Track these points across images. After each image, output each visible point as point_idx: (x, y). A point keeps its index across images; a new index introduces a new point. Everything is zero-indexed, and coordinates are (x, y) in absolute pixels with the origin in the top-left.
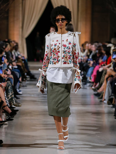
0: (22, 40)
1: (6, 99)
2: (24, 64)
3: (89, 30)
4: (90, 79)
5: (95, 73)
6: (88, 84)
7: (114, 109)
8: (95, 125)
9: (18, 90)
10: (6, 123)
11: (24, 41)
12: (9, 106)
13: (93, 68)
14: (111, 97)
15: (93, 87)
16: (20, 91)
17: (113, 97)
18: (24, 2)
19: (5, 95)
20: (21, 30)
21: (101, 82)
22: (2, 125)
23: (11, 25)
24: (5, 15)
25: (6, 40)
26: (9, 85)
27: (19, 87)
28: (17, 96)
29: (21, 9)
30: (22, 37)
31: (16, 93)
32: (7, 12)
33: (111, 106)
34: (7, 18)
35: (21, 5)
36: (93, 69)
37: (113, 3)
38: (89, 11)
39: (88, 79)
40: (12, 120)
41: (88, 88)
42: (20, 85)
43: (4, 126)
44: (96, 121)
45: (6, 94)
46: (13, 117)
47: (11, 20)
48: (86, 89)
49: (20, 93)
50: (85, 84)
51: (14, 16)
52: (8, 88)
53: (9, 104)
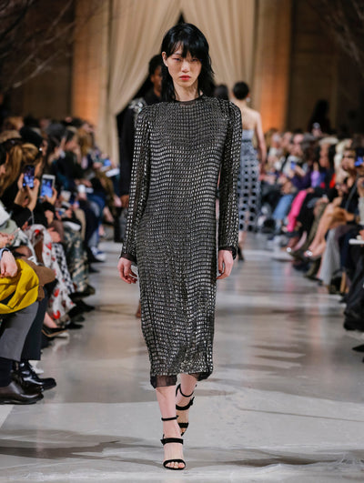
0: (107, 120)
1: (66, 271)
2: (111, 183)
3: (281, 96)
4: (283, 225)
5: (295, 211)
6: (278, 239)
7: (344, 305)
8: (296, 345)
9: (94, 250)
10: (64, 334)
11: (113, 122)
12: (73, 291)
13: (291, 197)
14: (339, 274)
15: (289, 250)
16: (100, 253)
17: (344, 275)
18: (114, 22)
19: (64, 263)
20: (104, 93)
21: (312, 234)
22: (53, 338)
23: (79, 78)
24: (68, 55)
25: (68, 119)
26: (76, 239)
27: (98, 242)
28: (94, 266)
29: (105, 38)
30: (108, 111)
31: (91, 259)
32: (70, 48)
33: (339, 298)
34: (70, 62)
35: (105, 30)
36: (293, 201)
37: (346, 29)
38: (284, 49)
39: (278, 224)
40: (79, 327)
41: (277, 249)
42: (101, 237)
43: (58, 344)
44: (298, 336)
45: (64, 258)
46: (82, 319)
47: (79, 66)
48: (271, 250)
49: (101, 257)
50: (271, 239)
51: (87, 56)
52: (73, 246)
53: (72, 286)
